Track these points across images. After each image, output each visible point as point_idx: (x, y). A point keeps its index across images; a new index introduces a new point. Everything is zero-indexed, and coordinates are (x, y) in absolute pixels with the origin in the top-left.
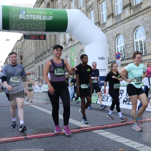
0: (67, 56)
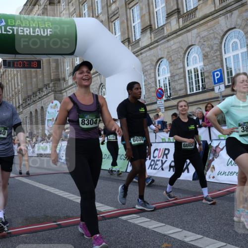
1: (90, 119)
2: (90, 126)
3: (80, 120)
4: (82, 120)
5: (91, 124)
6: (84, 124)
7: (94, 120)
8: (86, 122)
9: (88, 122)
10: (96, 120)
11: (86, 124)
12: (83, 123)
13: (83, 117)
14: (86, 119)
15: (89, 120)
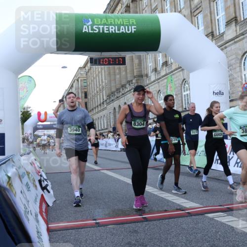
0: (160, 90)
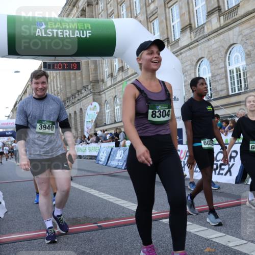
1: (162, 110)
2: (162, 119)
3: (150, 111)
4: (153, 112)
5: (163, 117)
6: (155, 117)
7: (167, 110)
8: (157, 114)
9: (160, 114)
10: (169, 111)
11: (158, 117)
12: (154, 115)
13: (154, 108)
14: (157, 111)
15: (161, 112)
